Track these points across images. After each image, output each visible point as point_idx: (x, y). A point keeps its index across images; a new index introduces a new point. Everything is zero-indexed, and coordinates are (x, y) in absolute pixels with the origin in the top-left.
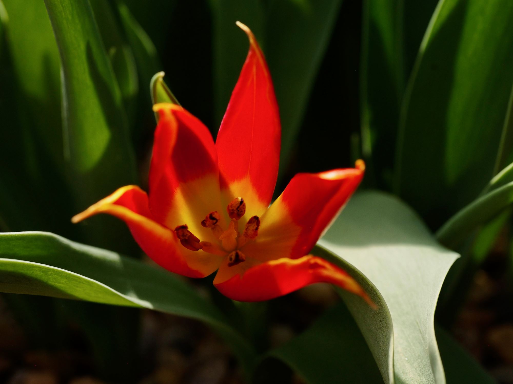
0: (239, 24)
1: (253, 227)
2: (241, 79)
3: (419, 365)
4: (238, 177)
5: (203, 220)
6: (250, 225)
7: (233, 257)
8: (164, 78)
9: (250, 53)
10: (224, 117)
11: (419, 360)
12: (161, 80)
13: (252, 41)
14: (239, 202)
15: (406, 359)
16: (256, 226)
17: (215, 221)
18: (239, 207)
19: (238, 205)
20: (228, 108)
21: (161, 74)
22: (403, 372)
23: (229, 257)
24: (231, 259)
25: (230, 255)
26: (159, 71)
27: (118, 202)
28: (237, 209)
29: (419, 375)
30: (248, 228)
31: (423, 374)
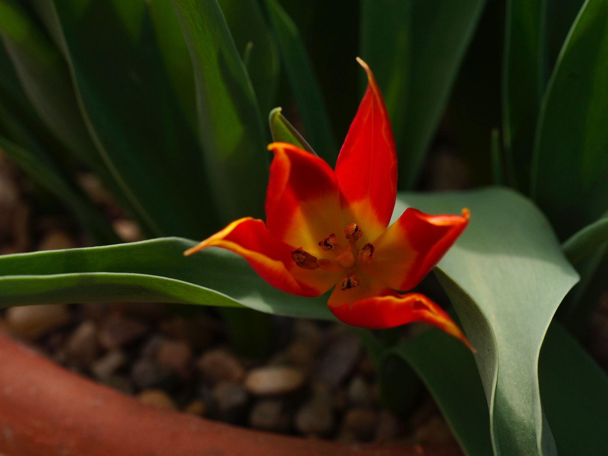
0: (359, 59)
1: (368, 253)
2: (358, 115)
3: (526, 393)
4: (358, 196)
5: (320, 241)
6: (364, 251)
7: (345, 284)
8: (282, 112)
9: (368, 90)
10: (343, 146)
11: (527, 388)
12: (279, 114)
13: (370, 78)
14: (354, 230)
15: (515, 384)
16: (370, 254)
17: (329, 247)
18: (354, 234)
19: (354, 232)
20: (346, 140)
21: (279, 110)
22: (510, 398)
23: (341, 283)
24: (343, 285)
25: (343, 281)
26: (277, 106)
27: (228, 238)
28: (352, 235)
29: (525, 403)
30: (362, 253)
31: (528, 402)
